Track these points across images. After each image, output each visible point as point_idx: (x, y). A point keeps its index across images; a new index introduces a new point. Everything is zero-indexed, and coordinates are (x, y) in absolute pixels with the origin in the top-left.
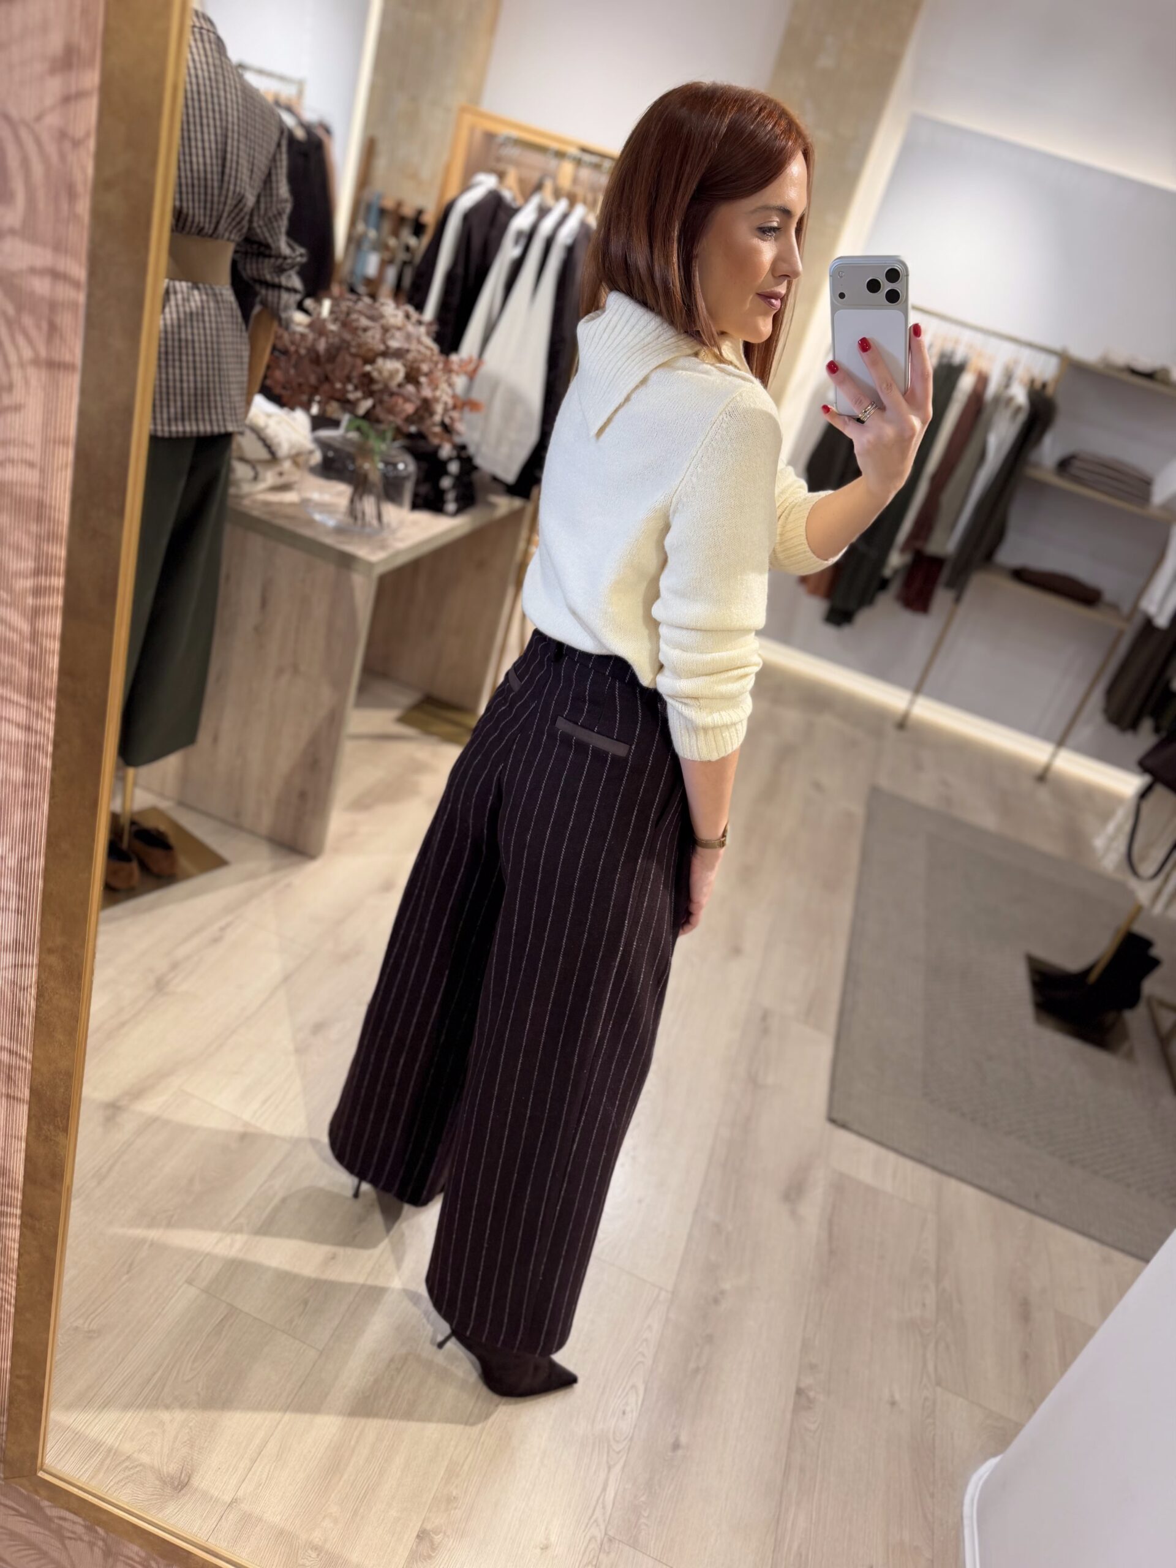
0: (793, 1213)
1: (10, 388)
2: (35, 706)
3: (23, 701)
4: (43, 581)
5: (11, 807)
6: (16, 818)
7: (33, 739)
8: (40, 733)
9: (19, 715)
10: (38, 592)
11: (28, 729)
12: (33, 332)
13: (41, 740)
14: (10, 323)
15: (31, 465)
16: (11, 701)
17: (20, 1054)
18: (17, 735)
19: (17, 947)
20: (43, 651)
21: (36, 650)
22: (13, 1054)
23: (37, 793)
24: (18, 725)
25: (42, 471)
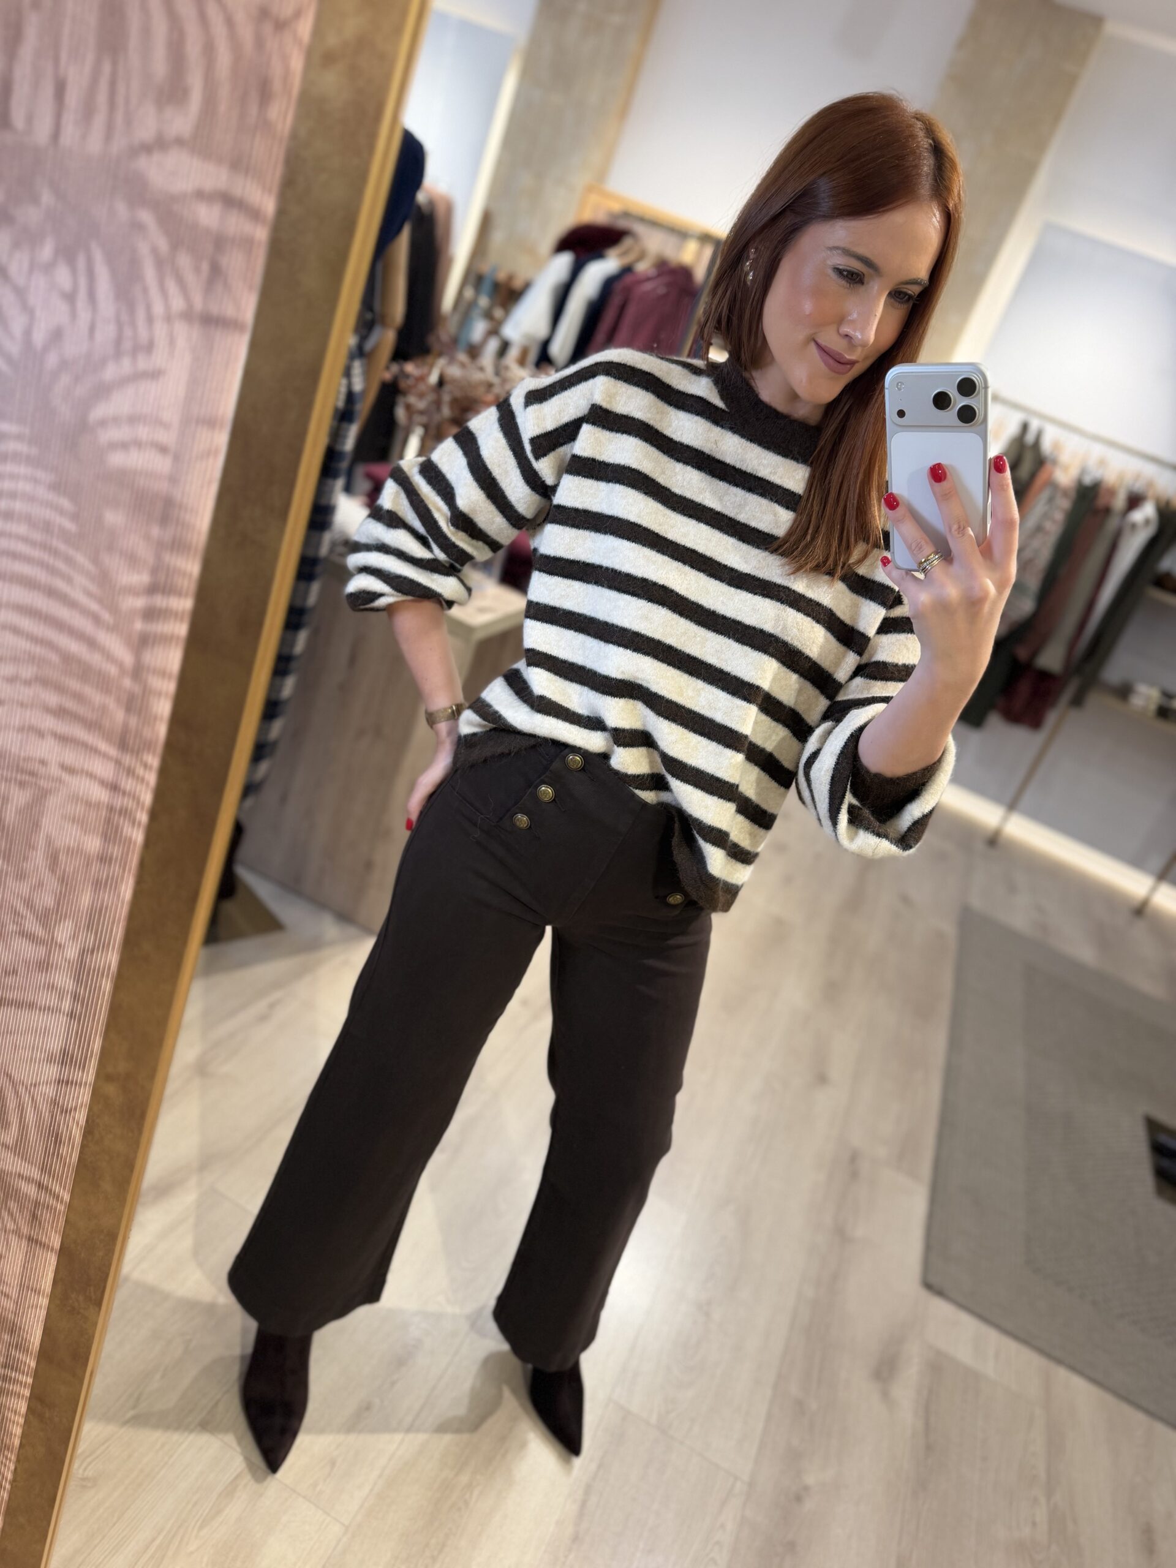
0: (885, 1395)
1: (149, 347)
2: (127, 759)
3: (113, 752)
4: (160, 601)
5: (80, 884)
6: (85, 899)
7: (119, 802)
8: (129, 795)
9: (104, 769)
10: (151, 614)
11: (114, 788)
12: (190, 277)
13: (130, 804)
14: (160, 264)
15: (163, 449)
16: (94, 751)
17: (51, 1190)
18: (99, 794)
19: (65, 1058)
20: (147, 692)
21: (137, 689)
22: (42, 1189)
23: (116, 869)
24: (103, 783)
25: (177, 458)
